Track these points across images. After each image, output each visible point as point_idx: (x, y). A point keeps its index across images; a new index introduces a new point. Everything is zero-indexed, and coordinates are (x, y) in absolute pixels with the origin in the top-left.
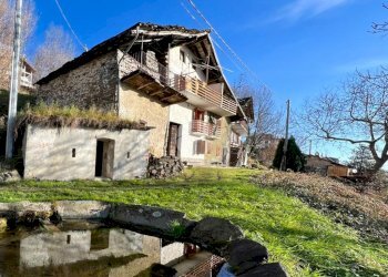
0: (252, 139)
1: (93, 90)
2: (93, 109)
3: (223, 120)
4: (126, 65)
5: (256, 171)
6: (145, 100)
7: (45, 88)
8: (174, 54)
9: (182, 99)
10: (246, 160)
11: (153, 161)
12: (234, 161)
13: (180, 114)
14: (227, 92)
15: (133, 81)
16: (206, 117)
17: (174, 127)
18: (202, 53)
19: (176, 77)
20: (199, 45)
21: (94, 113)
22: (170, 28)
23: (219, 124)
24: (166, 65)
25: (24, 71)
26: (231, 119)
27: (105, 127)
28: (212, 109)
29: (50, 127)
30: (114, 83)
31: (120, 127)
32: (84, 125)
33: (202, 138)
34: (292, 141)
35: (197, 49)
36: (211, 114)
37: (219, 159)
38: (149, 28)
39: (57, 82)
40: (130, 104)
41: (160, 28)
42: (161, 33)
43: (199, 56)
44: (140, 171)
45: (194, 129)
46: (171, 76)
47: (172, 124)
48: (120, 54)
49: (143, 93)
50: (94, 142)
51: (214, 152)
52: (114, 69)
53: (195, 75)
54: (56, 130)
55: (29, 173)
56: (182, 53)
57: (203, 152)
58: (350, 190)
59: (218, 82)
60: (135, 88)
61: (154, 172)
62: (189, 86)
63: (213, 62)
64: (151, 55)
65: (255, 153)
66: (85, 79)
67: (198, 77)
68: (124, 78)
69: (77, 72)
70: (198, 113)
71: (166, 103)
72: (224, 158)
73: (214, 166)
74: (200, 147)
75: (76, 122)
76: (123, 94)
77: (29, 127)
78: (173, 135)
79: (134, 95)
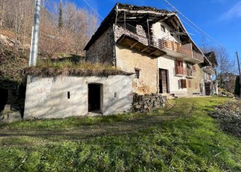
3: (197, 66)
6: (137, 55)
8: (157, 28)
9: (163, 54)
10: (217, 91)
12: (208, 92)
13: (166, 63)
14: (195, 48)
15: (126, 42)
16: (184, 65)
17: (163, 73)
18: (175, 26)
20: (172, 22)
23: (194, 68)
24: (151, 34)
26: (202, 65)
28: (187, 59)
30: (113, 44)
33: (184, 78)
36: (187, 62)
37: (198, 90)
40: (125, 58)
43: (174, 28)
45: (177, 72)
46: (156, 40)
47: (161, 70)
49: (135, 50)
51: (194, 87)
53: (172, 39)
54: (52, 79)
56: (162, 26)
57: (185, 87)
59: (188, 43)
60: (128, 47)
62: (170, 45)
64: (139, 28)
67: (175, 41)
68: (118, 41)
70: (178, 62)
71: (154, 57)
72: (201, 90)
73: (194, 96)
74: (183, 84)
76: (119, 52)
77: (29, 77)
78: (164, 76)
79: (128, 52)
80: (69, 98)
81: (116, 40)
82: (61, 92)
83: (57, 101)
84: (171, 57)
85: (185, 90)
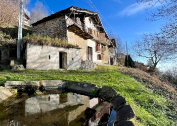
0: (117, 55)
1: (56, 30)
2: (57, 38)
3: (106, 47)
4: (69, 22)
5: (119, 67)
6: (77, 37)
7: (36, 27)
8: (87, 19)
9: (91, 38)
10: (116, 63)
11: (83, 62)
12: (112, 63)
13: (91, 43)
14: (106, 36)
16: (101, 45)
17: (90, 49)
18: (96, 21)
19: (88, 28)
20: (95, 17)
21: (57, 40)
22: (84, 10)
24: (84, 23)
25: (26, 18)
26: (109, 47)
27: (62, 47)
28: (102, 42)
29: (38, 45)
30: (65, 28)
31: (69, 47)
32: (53, 45)
33: (100, 53)
34: (129, 56)
35: (94, 19)
37: (107, 62)
38: (77, 8)
39: (41, 25)
40: (71, 38)
41: (81, 9)
42: (81, 11)
43: (95, 21)
45: (97, 49)
46: (86, 28)
47: (89, 47)
48: (66, 17)
49: (77, 33)
51: (105, 60)
52: (65, 23)
54: (41, 47)
56: (90, 20)
57: (101, 59)
58: (148, 75)
59: (103, 32)
60: (73, 31)
61: (84, 67)
62: (93, 33)
63: (100, 25)
64: (78, 19)
65: (118, 60)
66: (53, 26)
67: (96, 30)
68: (69, 27)
69: (49, 22)
70: (98, 43)
71: (86, 39)
73: (105, 65)
74: (100, 57)
76: (69, 33)
77: (28, 45)
78: (90, 51)
80: (50, 59)
81: (67, 26)
82: (45, 55)
84: (94, 40)
85: (101, 61)
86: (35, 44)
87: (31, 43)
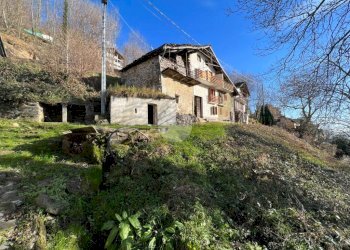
2: (144, 88)
3: (228, 95)
4: (164, 63)
6: (177, 83)
8: (193, 57)
9: (198, 83)
13: (200, 91)
14: (226, 78)
15: (169, 73)
16: (217, 93)
17: (198, 100)
19: (196, 70)
21: (145, 91)
23: (226, 97)
24: (189, 63)
26: (232, 95)
27: (150, 97)
28: (219, 88)
29: (122, 97)
30: (159, 74)
31: (159, 98)
32: (139, 96)
33: (215, 106)
35: (206, 55)
36: (219, 91)
37: (228, 118)
40: (168, 85)
44: (172, 121)
45: (210, 99)
46: (192, 69)
47: (196, 97)
48: (160, 57)
49: (176, 79)
50: (146, 105)
51: (224, 114)
52: (158, 66)
53: (208, 69)
54: (125, 99)
55: (113, 121)
57: (217, 114)
59: (220, 73)
60: (170, 76)
62: (204, 74)
63: (216, 63)
64: (179, 58)
67: (210, 70)
70: (211, 90)
71: (190, 85)
72: (231, 118)
74: (214, 111)
75: (135, 94)
76: (164, 80)
77: (112, 97)
78: (198, 103)
79: (170, 80)
80: (136, 112)
81: (162, 70)
83: (128, 113)
84: (205, 86)
85: (216, 116)
86: (119, 96)
87: (115, 96)
